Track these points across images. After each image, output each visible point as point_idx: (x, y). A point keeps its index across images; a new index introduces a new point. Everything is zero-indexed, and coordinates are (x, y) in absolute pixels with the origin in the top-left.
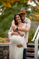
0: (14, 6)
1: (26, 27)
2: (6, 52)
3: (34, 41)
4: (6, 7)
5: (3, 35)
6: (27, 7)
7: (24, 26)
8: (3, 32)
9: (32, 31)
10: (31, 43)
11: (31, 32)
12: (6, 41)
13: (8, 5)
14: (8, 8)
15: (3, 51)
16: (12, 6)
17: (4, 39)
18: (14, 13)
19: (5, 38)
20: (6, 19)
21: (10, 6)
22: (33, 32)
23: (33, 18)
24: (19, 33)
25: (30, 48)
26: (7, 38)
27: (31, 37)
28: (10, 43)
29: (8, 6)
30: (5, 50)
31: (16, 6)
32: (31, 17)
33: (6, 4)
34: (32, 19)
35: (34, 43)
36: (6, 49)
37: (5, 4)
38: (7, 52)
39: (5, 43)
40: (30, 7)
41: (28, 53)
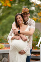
0: (13, 5)
1: (30, 30)
2: (5, 60)
3: (39, 46)
4: (4, 6)
5: (2, 40)
6: (29, 6)
7: (27, 28)
8: (2, 36)
9: (37, 34)
10: (36, 49)
11: (36, 36)
12: (6, 48)
13: (7, 3)
14: (7, 7)
15: (2, 59)
16: (12, 4)
17: (3, 45)
18: (15, 12)
19: (3, 43)
20: (4, 21)
21: (9, 5)
22: (37, 36)
23: (38, 18)
24: (21, 37)
25: (34, 55)
26: (6, 43)
27: (36, 42)
28: (10, 50)
29: (7, 5)
30: (4, 58)
31: (16, 5)
32: (34, 17)
33: (5, 3)
34: (36, 20)
35: (39, 49)
36: (5, 56)
37: (3, 2)
38: (7, 60)
39: (4, 49)
40: (33, 5)
41: (32, 61)
